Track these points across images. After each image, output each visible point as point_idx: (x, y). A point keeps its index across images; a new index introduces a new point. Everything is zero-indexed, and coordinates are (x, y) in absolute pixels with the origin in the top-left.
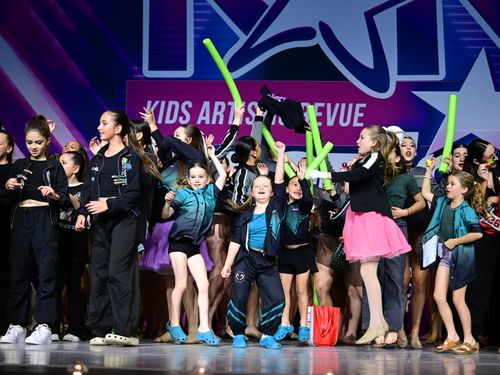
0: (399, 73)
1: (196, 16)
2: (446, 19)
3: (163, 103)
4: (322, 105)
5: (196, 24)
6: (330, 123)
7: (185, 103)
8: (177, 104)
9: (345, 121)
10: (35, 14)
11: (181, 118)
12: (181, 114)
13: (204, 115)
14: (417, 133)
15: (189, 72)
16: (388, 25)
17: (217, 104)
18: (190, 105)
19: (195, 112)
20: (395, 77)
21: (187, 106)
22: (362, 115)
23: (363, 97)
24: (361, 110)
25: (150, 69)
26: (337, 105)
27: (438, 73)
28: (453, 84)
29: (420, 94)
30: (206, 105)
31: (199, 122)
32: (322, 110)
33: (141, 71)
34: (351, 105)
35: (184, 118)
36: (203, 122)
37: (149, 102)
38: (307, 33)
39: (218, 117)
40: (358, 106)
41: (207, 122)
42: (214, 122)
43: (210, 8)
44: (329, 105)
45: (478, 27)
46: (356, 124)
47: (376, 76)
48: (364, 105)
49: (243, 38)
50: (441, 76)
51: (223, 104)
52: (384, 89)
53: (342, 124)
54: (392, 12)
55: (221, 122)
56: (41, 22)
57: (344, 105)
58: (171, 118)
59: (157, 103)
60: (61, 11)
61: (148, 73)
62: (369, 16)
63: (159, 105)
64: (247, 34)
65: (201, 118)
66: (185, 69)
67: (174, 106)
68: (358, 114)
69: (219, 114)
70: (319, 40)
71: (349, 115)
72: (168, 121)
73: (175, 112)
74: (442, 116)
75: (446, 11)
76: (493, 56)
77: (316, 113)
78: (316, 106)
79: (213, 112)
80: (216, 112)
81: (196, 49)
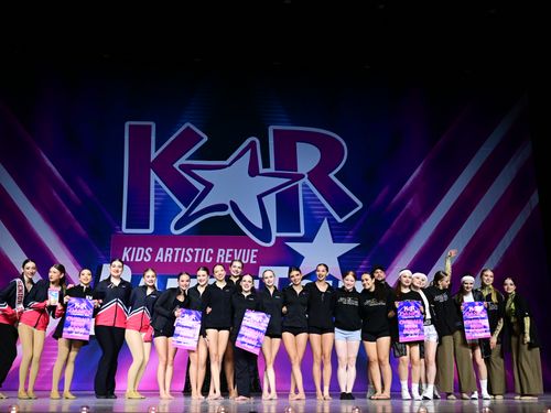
0: (278, 231)
1: (156, 196)
2: (304, 200)
3: (134, 249)
4: (232, 250)
5: (156, 201)
7: (148, 249)
8: (143, 249)
9: (245, 259)
10: (55, 194)
11: (145, 258)
12: (145, 255)
13: (160, 256)
14: (288, 268)
15: (151, 230)
16: (271, 203)
17: (168, 249)
18: (151, 250)
19: (154, 254)
20: (275, 234)
21: (149, 251)
22: (255, 256)
23: (257, 246)
24: (255, 253)
25: (127, 227)
26: (241, 250)
27: (299, 231)
28: (309, 238)
29: (289, 244)
30: (161, 250)
31: (156, 261)
32: (230, 253)
33: (121, 230)
34: (248, 250)
35: (147, 258)
36: (159, 260)
37: (126, 248)
38: (223, 207)
39: (168, 257)
40: (253, 251)
41: (162, 261)
42: (166, 260)
43: (164, 192)
44: (236, 250)
45: (322, 205)
46: (252, 262)
47: (264, 233)
48: (257, 251)
49: (184, 210)
50: (302, 234)
51: (171, 250)
52: (269, 241)
55: (170, 260)
56: (59, 200)
58: (139, 258)
59: (130, 248)
60: (72, 192)
61: (125, 230)
62: (260, 198)
63: (132, 249)
64: (186, 207)
65: (158, 258)
66: (148, 227)
67: (141, 251)
68: (253, 256)
69: (169, 255)
70: (230, 211)
71: (251, 256)
72: (137, 260)
73: (141, 254)
74: (303, 257)
75: (304, 196)
76: (332, 222)
77: (228, 256)
78: (228, 250)
79: (165, 255)
80: (167, 254)
81: (155, 216)
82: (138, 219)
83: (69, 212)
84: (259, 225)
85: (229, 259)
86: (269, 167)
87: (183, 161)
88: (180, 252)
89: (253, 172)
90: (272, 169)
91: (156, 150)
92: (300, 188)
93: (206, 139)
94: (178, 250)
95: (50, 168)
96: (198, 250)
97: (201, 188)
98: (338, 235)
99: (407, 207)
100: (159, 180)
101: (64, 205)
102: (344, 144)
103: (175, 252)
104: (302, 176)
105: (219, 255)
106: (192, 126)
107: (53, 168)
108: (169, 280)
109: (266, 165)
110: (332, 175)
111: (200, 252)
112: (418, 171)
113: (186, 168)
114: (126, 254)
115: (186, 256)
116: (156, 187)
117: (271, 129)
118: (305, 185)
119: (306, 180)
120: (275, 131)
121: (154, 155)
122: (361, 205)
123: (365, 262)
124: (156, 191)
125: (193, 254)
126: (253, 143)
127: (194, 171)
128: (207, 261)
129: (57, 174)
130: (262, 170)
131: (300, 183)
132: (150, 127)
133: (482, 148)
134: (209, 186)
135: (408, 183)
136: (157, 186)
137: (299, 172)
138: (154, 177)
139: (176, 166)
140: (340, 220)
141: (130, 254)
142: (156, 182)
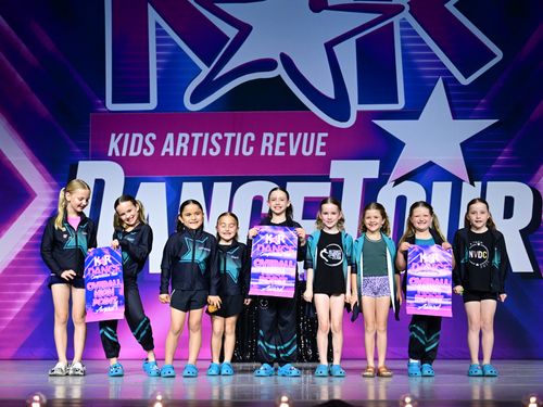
0: (360, 103)
1: (158, 49)
2: (403, 49)
3: (127, 136)
4: (285, 135)
5: (158, 57)
6: (293, 152)
7: (149, 135)
8: (140, 136)
9: (307, 150)
11: (145, 150)
12: (145, 146)
13: (168, 147)
14: (378, 162)
15: (152, 104)
16: (347, 55)
17: (181, 135)
18: (154, 137)
19: (159, 144)
20: (355, 107)
21: (151, 138)
22: (324, 144)
23: (325, 127)
24: (323, 139)
25: (114, 102)
26: (300, 135)
27: (397, 102)
28: (412, 112)
29: (381, 123)
30: (170, 136)
31: (163, 154)
32: (283, 139)
33: (104, 105)
34: (313, 135)
35: (149, 150)
36: (167, 153)
37: (113, 135)
38: (268, 64)
39: (182, 149)
40: (320, 135)
41: (172, 154)
42: (178, 154)
43: (173, 41)
44: (292, 135)
45: (435, 56)
46: (318, 153)
47: (338, 107)
48: (326, 135)
49: (205, 70)
50: (400, 105)
51: (187, 136)
52: (345, 118)
53: (304, 153)
55: (185, 154)
57: (306, 135)
58: (135, 150)
59: (121, 135)
60: (24, 46)
61: (111, 106)
62: (329, 47)
63: (123, 137)
64: (209, 66)
65: (165, 150)
66: (147, 100)
67: (137, 139)
68: (320, 144)
69: (183, 145)
70: (280, 71)
71: (312, 145)
72: (132, 154)
73: (139, 144)
74: (402, 145)
75: (403, 41)
76: (451, 86)
77: (279, 144)
78: (280, 135)
79: (176, 145)
80: (180, 144)
81: (159, 82)
82: (133, 87)
83: (22, 80)
84: (328, 90)
85: (281, 149)
88: (201, 140)
89: (318, 3)
92: (397, 30)
94: (197, 136)
96: (229, 136)
97: (231, 32)
98: (461, 106)
100: (161, 21)
101: (13, 69)
103: (192, 140)
104: (400, 9)
105: (264, 144)
108: (185, 185)
110: (450, 6)
111: (234, 140)
114: (113, 145)
115: (210, 145)
116: (158, 33)
118: (404, 24)
119: (406, 15)
122: (499, 55)
123: (506, 150)
124: (158, 41)
125: (222, 143)
128: (245, 153)
130: (333, 1)
131: (396, 20)
136: (160, 32)
137: (394, 2)
138: (153, 16)
140: (465, 82)
141: (120, 145)
142: (157, 25)
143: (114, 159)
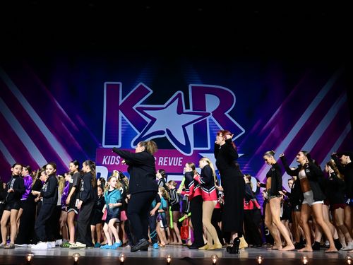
0: (195, 147)
2: (210, 128)
3: (110, 157)
4: (167, 158)
6: (170, 164)
7: (118, 157)
8: (115, 157)
9: (175, 163)
10: (63, 125)
12: (116, 161)
15: (119, 146)
19: (121, 160)
20: (193, 149)
23: (182, 155)
25: (105, 144)
26: (173, 158)
27: (207, 147)
32: (167, 160)
33: (102, 146)
34: (177, 158)
37: (105, 157)
38: (162, 133)
40: (180, 158)
43: (127, 123)
44: (170, 158)
46: (179, 165)
47: (186, 148)
48: (182, 158)
49: (139, 134)
50: (209, 148)
53: (174, 165)
54: (192, 125)
56: (66, 128)
57: (175, 158)
58: (113, 162)
59: (107, 157)
60: (74, 124)
61: (104, 146)
62: (184, 127)
66: (117, 144)
67: (113, 158)
68: (180, 161)
70: (166, 135)
71: (177, 162)
72: (111, 163)
73: (114, 160)
75: (210, 126)
77: (165, 161)
78: (165, 158)
81: (122, 138)
82: (112, 139)
83: (71, 135)
84: (183, 142)
85: (166, 163)
86: (189, 108)
87: (138, 105)
89: (180, 111)
90: (191, 110)
91: (123, 99)
92: (208, 122)
93: (151, 92)
95: (60, 110)
97: (149, 121)
99: (272, 132)
100: (124, 116)
101: (68, 132)
102: (233, 95)
104: (209, 114)
105: (160, 161)
106: (143, 85)
107: (62, 109)
109: (187, 107)
110: (226, 114)
112: (278, 110)
113: (140, 109)
114: (104, 160)
117: (190, 86)
118: (210, 119)
119: (211, 116)
120: (192, 87)
121: (121, 102)
122: (244, 131)
123: (247, 165)
126: (180, 94)
127: (145, 111)
129: (64, 113)
130: (185, 111)
131: (208, 118)
132: (119, 85)
133: (317, 97)
134: (154, 120)
135: (272, 118)
136: (123, 120)
137: (207, 112)
138: (121, 114)
139: (134, 108)
141: (107, 160)
142: (122, 117)
143: (104, 165)
